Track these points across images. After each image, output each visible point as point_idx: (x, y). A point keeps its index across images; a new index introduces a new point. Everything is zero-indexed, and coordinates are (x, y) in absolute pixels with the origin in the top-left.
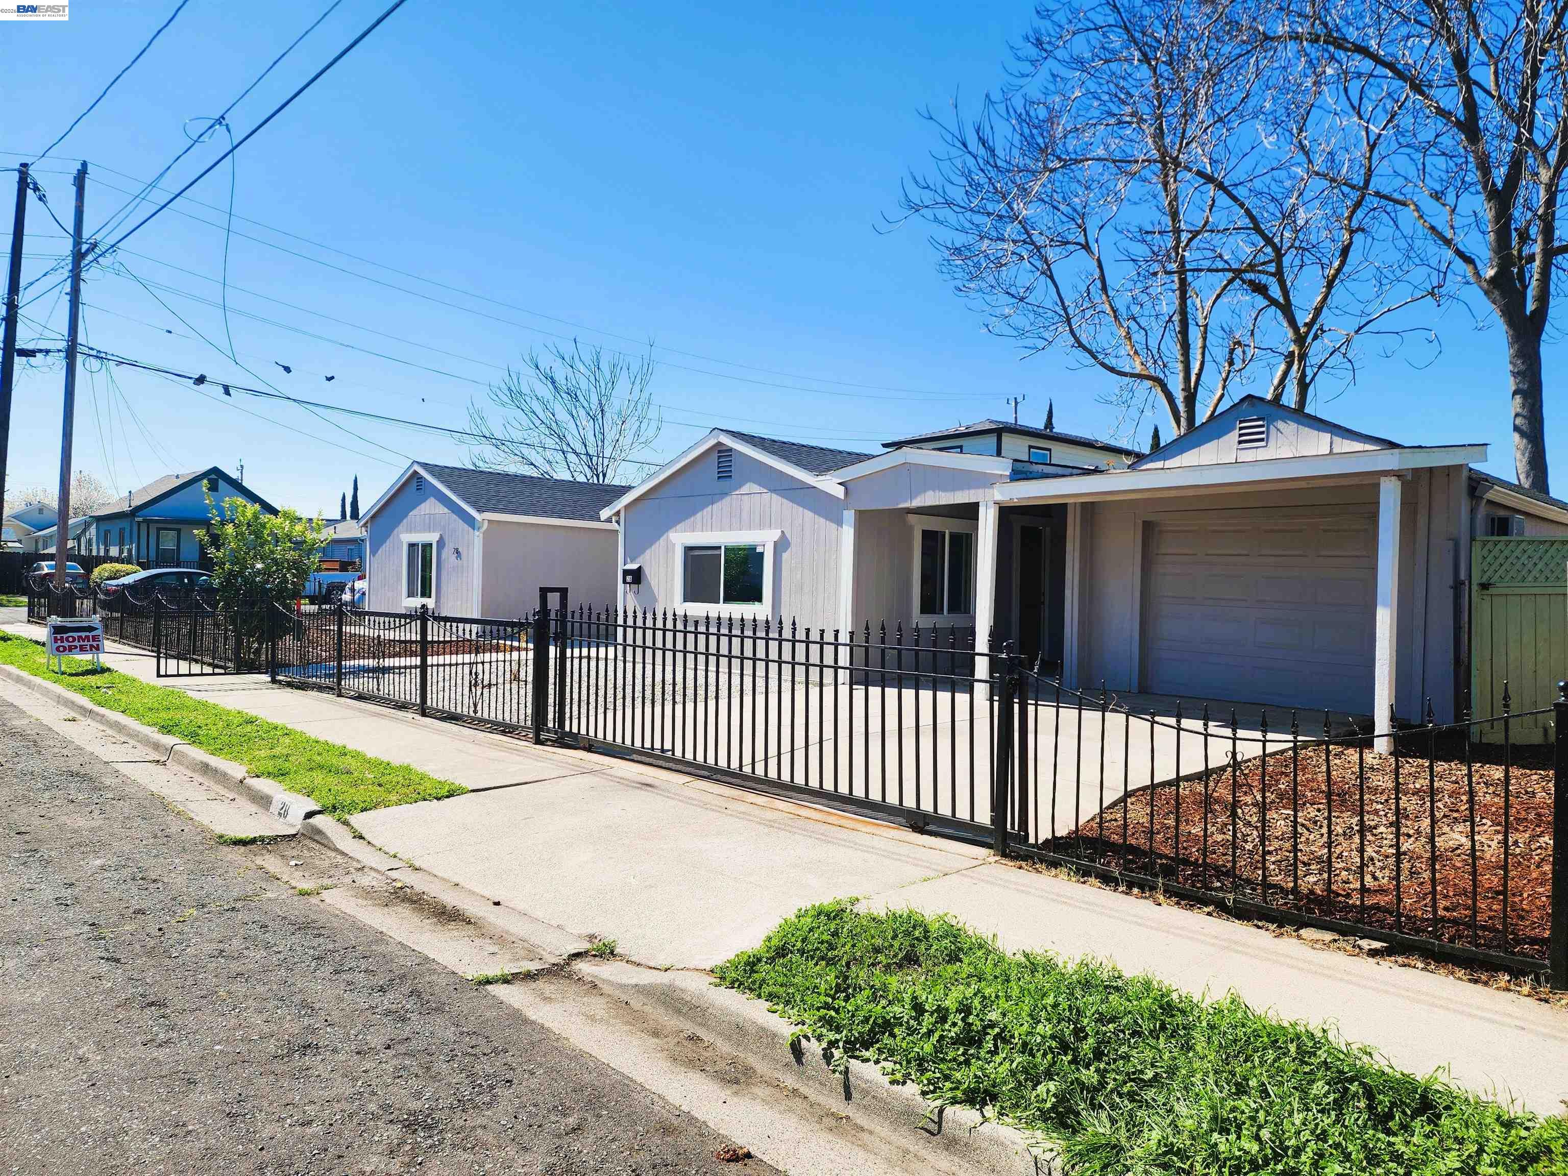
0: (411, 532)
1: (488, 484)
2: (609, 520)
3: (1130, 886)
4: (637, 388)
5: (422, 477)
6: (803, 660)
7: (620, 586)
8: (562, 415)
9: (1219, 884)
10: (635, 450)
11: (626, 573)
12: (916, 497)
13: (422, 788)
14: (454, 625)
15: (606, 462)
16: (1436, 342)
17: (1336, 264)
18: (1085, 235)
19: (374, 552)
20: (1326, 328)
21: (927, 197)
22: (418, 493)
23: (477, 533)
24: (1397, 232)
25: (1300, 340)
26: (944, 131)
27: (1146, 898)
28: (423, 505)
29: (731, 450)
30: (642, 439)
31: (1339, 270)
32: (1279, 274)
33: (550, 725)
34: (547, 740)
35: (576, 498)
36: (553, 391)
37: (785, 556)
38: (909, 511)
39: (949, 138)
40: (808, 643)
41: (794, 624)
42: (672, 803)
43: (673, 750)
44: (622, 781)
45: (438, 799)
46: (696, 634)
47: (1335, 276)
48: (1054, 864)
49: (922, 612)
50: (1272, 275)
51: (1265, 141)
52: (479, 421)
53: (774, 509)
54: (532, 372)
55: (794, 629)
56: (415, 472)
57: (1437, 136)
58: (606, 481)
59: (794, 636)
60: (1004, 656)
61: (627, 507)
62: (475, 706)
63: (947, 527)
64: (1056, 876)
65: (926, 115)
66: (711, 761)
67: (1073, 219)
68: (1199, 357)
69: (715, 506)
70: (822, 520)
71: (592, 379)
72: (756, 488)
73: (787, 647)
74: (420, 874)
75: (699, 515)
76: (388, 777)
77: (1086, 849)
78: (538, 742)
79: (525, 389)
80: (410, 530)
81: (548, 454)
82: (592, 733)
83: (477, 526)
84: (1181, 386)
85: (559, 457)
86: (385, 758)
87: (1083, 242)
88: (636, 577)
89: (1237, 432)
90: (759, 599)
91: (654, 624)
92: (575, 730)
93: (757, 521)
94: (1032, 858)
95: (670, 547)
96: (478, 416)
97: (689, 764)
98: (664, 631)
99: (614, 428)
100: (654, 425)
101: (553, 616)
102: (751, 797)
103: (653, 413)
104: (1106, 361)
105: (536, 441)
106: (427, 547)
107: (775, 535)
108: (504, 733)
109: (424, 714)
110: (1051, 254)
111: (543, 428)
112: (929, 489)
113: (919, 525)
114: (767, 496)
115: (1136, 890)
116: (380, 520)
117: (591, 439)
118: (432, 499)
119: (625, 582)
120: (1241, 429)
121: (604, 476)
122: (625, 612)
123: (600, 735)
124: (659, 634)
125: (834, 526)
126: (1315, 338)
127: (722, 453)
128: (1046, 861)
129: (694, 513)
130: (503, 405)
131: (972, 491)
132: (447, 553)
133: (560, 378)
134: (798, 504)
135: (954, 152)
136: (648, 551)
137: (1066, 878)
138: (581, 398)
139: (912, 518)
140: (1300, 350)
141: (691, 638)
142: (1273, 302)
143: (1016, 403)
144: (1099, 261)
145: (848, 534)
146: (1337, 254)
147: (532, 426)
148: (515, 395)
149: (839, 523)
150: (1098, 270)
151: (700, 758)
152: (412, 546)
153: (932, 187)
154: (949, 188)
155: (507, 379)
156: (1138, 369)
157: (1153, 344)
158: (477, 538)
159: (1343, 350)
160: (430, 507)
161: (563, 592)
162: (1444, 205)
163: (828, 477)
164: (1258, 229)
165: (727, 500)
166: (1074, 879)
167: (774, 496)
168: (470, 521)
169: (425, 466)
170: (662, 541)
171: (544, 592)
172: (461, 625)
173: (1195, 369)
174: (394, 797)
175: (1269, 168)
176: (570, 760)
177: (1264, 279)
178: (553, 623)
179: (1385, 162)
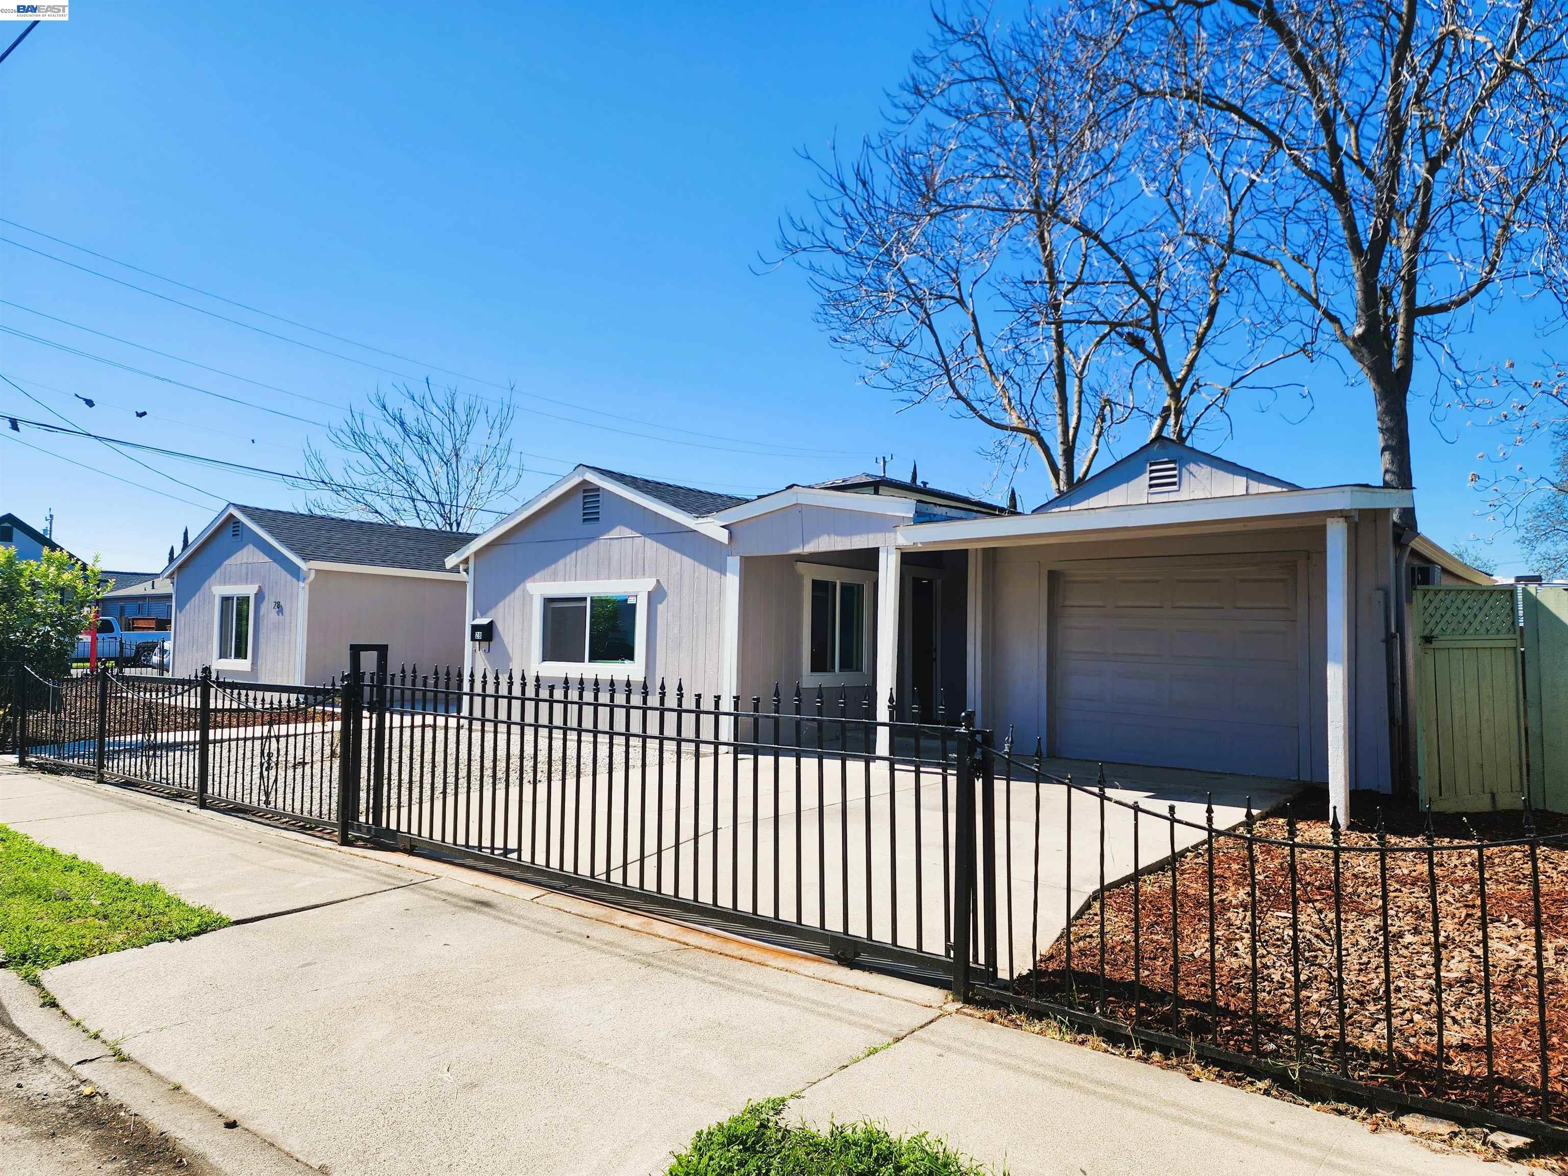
0: (225, 584)
1: (319, 529)
2: (455, 569)
3: (1148, 1048)
4: (496, 432)
5: (239, 522)
6: (692, 736)
7: (468, 644)
8: (412, 461)
9: (1272, 1046)
10: (494, 498)
11: (475, 628)
12: (808, 542)
13: (166, 919)
14: (243, 692)
15: (460, 511)
16: (1308, 397)
17: (1205, 323)
18: (960, 289)
19: (180, 607)
20: (1201, 383)
21: (805, 240)
22: (234, 539)
23: (301, 584)
24: (1259, 295)
25: (1176, 394)
26: (821, 172)
27: (1173, 1067)
28: (239, 553)
29: (598, 489)
30: (501, 487)
31: (1207, 329)
32: (1154, 328)
33: (362, 819)
34: (358, 838)
35: (421, 546)
36: (402, 434)
37: (661, 608)
38: (800, 558)
39: (827, 179)
40: (698, 713)
41: (680, 688)
42: (513, 930)
43: (519, 850)
44: (450, 898)
45: (182, 938)
46: (551, 702)
47: (1204, 334)
48: (1039, 1015)
49: (813, 670)
50: (1149, 329)
51: (1146, 190)
52: (317, 466)
53: (648, 555)
54: (379, 413)
55: (681, 695)
56: (231, 516)
57: (1297, 201)
58: (460, 530)
59: (680, 705)
60: (963, 730)
61: (477, 554)
62: (267, 794)
63: (837, 576)
64: (1041, 1033)
65: (804, 154)
66: (569, 867)
67: (948, 274)
68: (1076, 411)
69: (580, 552)
70: (703, 568)
71: (446, 422)
72: (628, 532)
73: (670, 718)
74: (124, 1071)
75: (561, 563)
76: (120, 904)
77: (1080, 992)
78: (346, 841)
79: (370, 431)
80: (225, 581)
81: (396, 503)
82: (414, 830)
83: (301, 577)
84: (1060, 439)
85: (408, 504)
86: (125, 875)
87: (958, 296)
88: (487, 633)
89: (1147, 476)
90: (631, 657)
91: (497, 691)
92: (393, 826)
93: (629, 568)
94: (1007, 1006)
95: (527, 598)
96: (313, 458)
97: (539, 872)
98: (510, 699)
99: (470, 474)
100: (513, 474)
101: (367, 681)
102: (621, 917)
103: (513, 460)
104: (985, 414)
105: (381, 487)
106: (243, 601)
107: (649, 584)
108: (303, 829)
109: (203, 805)
110: (930, 304)
111: (390, 474)
112: (823, 533)
113: (809, 574)
114: (640, 541)
115: (1156, 1055)
116: (186, 571)
117: (444, 485)
118: (251, 547)
119: (473, 639)
120: (1152, 472)
121: (458, 525)
122: (472, 675)
123: (425, 833)
124: (503, 703)
125: (716, 574)
126: (1192, 391)
127: (588, 492)
128: (1026, 1010)
129: (555, 561)
130: (345, 447)
131: (871, 536)
132: (267, 607)
133: (410, 421)
134: (676, 550)
135: (832, 193)
136: (501, 605)
137: (1058, 1036)
138: (434, 443)
139: (801, 567)
140: (1176, 405)
141: (544, 707)
142: (1150, 356)
143: (885, 462)
144: (973, 315)
145: (732, 582)
146: (1205, 312)
147: (377, 471)
148: (358, 437)
149: (723, 571)
150: (972, 324)
151: (555, 863)
152: (226, 600)
153: (810, 229)
154: (828, 230)
155: (349, 419)
156: (1015, 422)
157: (1026, 401)
158: (302, 591)
159: (1220, 403)
160: (248, 555)
161: (382, 650)
162: (1306, 267)
163: (709, 519)
164: (1133, 283)
165: (593, 546)
166: (1068, 1038)
167: (648, 541)
168: (295, 572)
169: (243, 509)
170: (518, 592)
171: (356, 650)
172: (251, 694)
173: (1073, 423)
174: (118, 938)
175: (1137, 229)
176: (384, 868)
177: (1141, 333)
178: (367, 690)
179: (1248, 226)
